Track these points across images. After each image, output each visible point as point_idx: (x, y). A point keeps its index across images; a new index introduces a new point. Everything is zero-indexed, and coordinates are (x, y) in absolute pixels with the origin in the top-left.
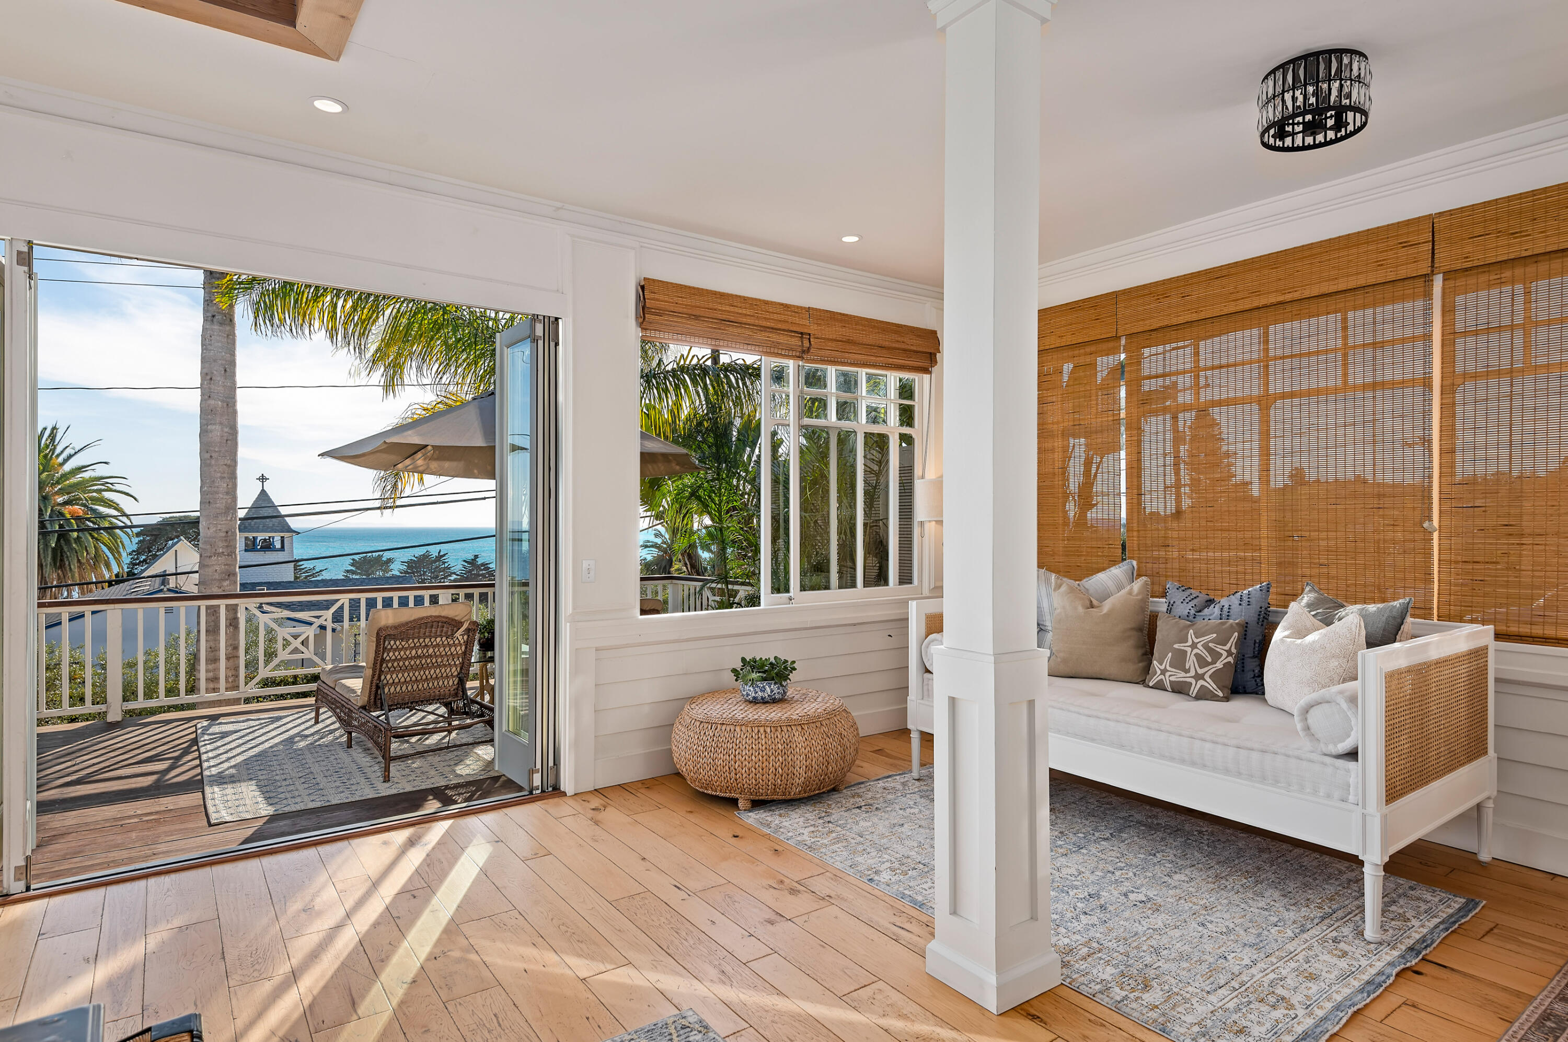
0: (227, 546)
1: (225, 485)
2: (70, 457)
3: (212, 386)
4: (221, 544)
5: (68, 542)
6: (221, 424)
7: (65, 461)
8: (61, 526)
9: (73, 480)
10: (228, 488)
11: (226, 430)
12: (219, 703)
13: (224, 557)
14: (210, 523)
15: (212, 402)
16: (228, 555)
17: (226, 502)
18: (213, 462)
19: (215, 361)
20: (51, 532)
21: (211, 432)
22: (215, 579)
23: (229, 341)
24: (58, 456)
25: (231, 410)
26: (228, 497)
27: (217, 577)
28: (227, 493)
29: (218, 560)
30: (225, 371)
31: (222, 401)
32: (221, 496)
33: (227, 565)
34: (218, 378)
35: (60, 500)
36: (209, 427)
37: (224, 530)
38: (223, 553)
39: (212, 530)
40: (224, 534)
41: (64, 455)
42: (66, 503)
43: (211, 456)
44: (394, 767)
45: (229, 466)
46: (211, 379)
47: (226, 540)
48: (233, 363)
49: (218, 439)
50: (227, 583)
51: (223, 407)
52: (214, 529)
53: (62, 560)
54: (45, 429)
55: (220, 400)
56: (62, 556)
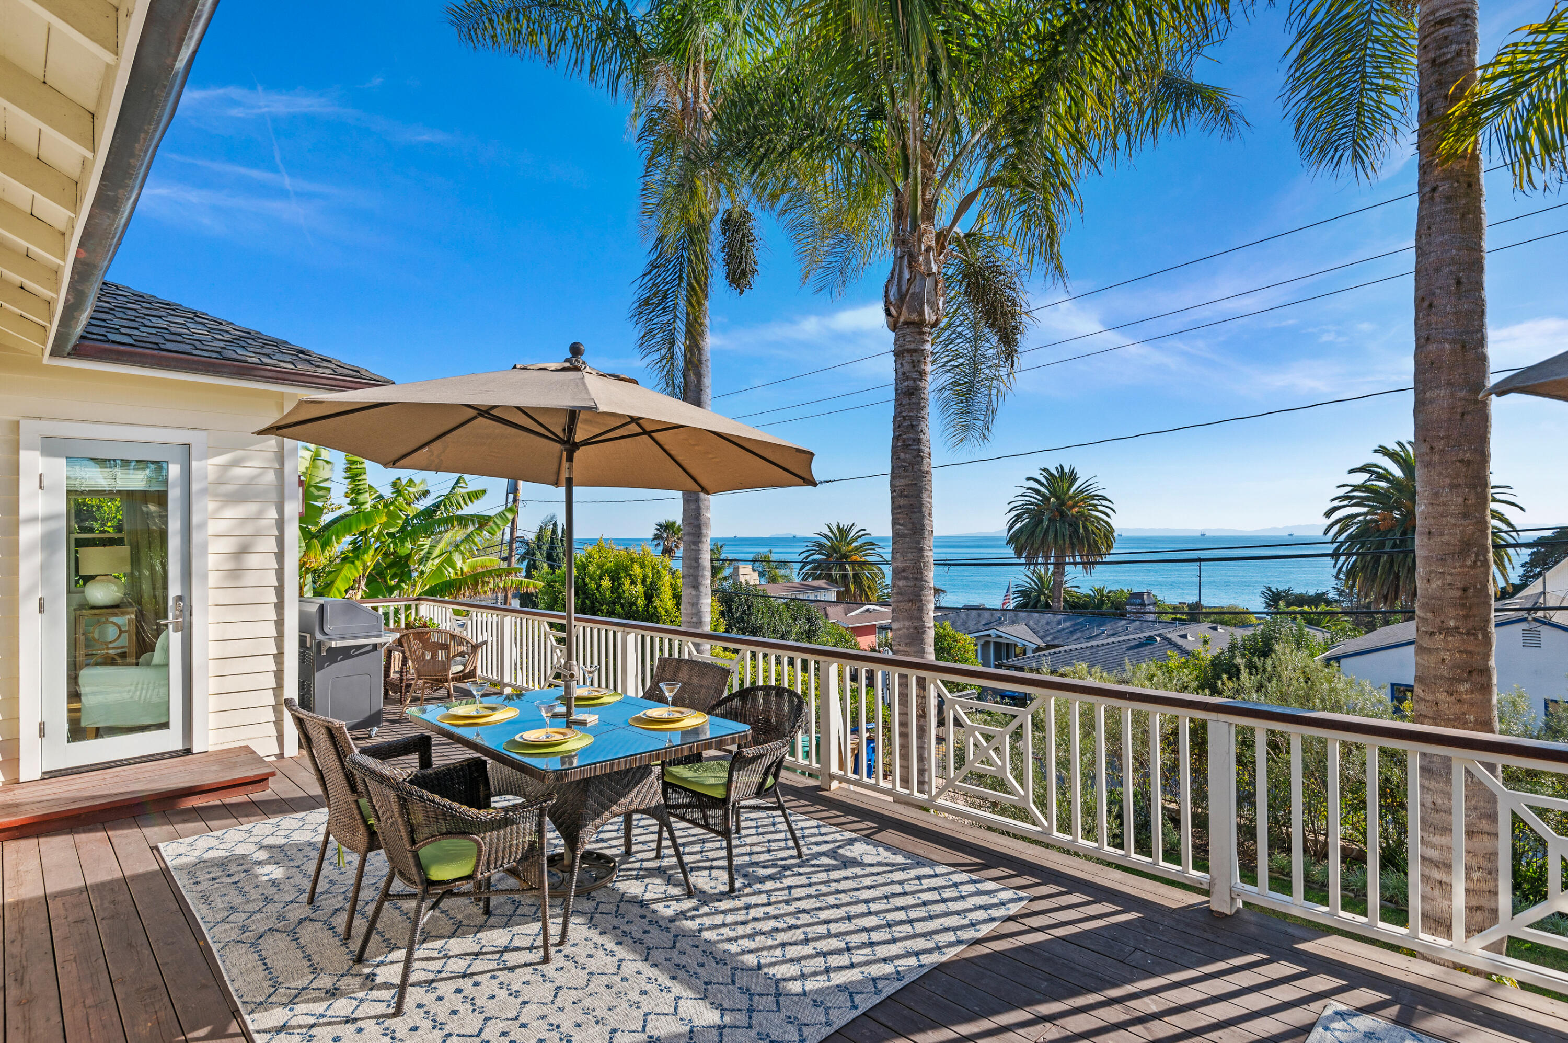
0: (1466, 617)
1: (1460, 500)
3: (1433, 319)
4: (1452, 612)
6: (1450, 384)
10: (1466, 505)
11: (1461, 394)
13: (1458, 637)
14: (1431, 572)
15: (1433, 347)
16: (1468, 634)
17: (1463, 532)
19: (1437, 270)
21: (1431, 402)
22: (1442, 677)
23: (1466, 225)
25: (1471, 355)
26: (1466, 523)
27: (1445, 673)
28: (1465, 515)
29: (1447, 642)
30: (1459, 283)
31: (1453, 342)
32: (1452, 521)
33: (1466, 652)
34: (1445, 303)
36: (1428, 394)
37: (1458, 585)
38: (1457, 628)
39: (1436, 584)
43: (1432, 448)
45: (1468, 463)
46: (1431, 306)
47: (1464, 605)
48: (1476, 266)
49: (1444, 416)
51: (1453, 352)
52: (1439, 583)
55: (1446, 340)
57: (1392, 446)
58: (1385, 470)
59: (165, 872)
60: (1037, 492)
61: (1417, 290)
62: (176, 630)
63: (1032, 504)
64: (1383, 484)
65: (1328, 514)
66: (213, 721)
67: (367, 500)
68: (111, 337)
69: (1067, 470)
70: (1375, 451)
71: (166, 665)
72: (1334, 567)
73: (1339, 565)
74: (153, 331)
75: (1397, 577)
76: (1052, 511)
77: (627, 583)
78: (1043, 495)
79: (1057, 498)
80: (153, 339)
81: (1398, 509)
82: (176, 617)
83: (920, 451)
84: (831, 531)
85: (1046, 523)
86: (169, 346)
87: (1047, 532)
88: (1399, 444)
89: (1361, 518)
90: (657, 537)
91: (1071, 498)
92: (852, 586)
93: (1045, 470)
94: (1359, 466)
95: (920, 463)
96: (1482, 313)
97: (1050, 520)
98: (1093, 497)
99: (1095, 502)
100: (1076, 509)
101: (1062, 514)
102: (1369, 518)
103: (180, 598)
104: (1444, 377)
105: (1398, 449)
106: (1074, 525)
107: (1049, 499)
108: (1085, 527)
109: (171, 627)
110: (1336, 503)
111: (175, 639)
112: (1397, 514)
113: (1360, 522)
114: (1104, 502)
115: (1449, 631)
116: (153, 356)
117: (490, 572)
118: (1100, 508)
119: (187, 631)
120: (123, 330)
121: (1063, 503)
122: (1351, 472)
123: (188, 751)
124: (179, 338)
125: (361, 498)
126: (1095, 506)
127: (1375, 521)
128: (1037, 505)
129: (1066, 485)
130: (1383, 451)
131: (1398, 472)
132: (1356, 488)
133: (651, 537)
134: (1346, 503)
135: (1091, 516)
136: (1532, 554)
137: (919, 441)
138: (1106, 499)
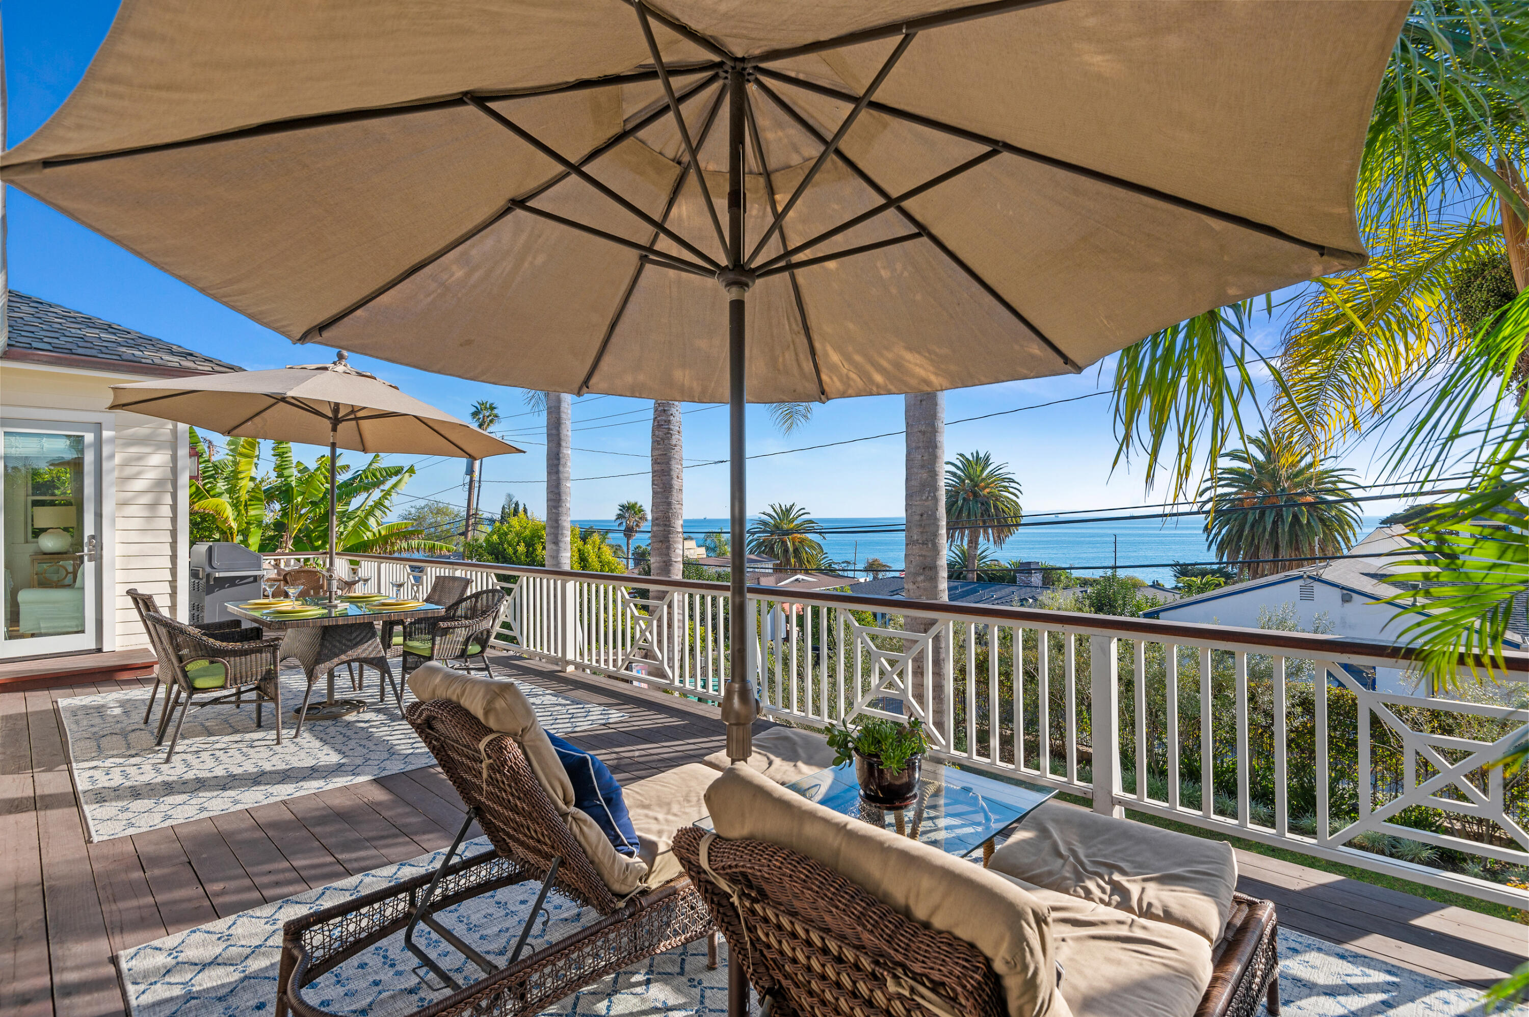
5: (1301, 527)
20: (1286, 517)
53: (1297, 543)
57: (1259, 437)
58: (1248, 454)
59: (56, 712)
60: (954, 474)
62: (90, 560)
63: (950, 485)
64: (1247, 466)
66: (119, 629)
67: (293, 473)
68: (35, 345)
69: (982, 455)
70: (1242, 438)
71: (83, 588)
73: (1209, 539)
74: (70, 340)
76: (966, 492)
77: (539, 547)
78: (959, 477)
79: (971, 480)
80: (69, 346)
82: (89, 550)
83: (669, 429)
85: (960, 502)
86: (80, 351)
87: (961, 511)
88: (1262, 431)
89: (1229, 497)
90: (619, 517)
91: (983, 480)
92: (793, 560)
93: (961, 455)
94: (1226, 451)
95: (669, 439)
97: (964, 499)
98: (1003, 480)
99: (1006, 484)
100: (988, 490)
101: (975, 494)
102: (1237, 496)
103: (93, 537)
105: (1262, 437)
106: (986, 504)
107: (963, 481)
108: (996, 507)
109: (86, 558)
110: (1208, 485)
111: (89, 567)
112: (1257, 494)
113: (1230, 500)
114: (1013, 485)
116: (66, 359)
117: (398, 534)
118: (1009, 489)
119: (98, 559)
120: (46, 340)
121: (976, 485)
123: (99, 650)
124: (89, 345)
125: (286, 473)
126: (1005, 487)
127: (1242, 500)
128: (954, 486)
129: (979, 469)
131: (1261, 457)
132: (1224, 471)
133: (614, 518)
134: (1217, 483)
135: (1001, 496)
137: (669, 422)
138: (1014, 482)
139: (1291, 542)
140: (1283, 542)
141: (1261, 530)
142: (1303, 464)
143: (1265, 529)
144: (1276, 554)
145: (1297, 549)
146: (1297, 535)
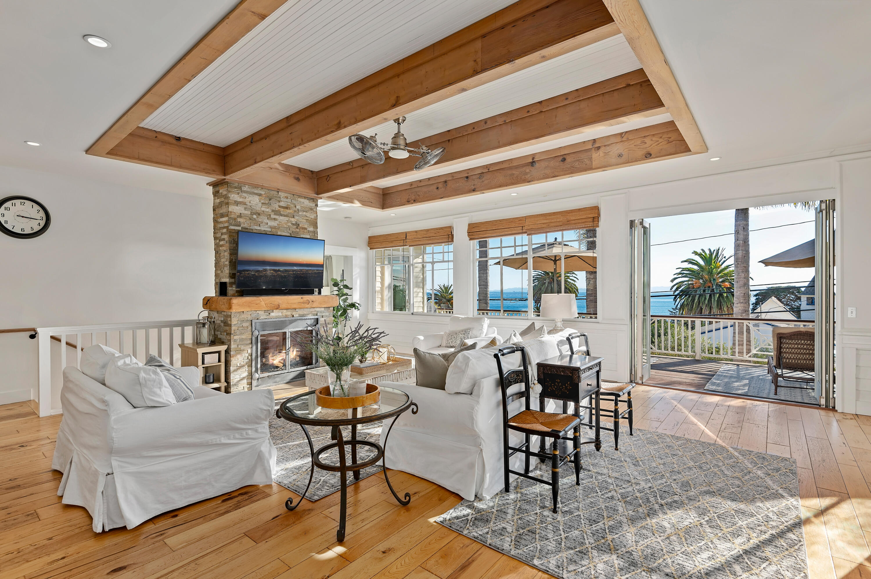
0: (745, 300)
1: (744, 275)
2: (724, 261)
3: (739, 235)
4: (742, 299)
5: (723, 297)
6: (742, 250)
7: (723, 263)
8: (720, 291)
9: (726, 272)
11: (744, 252)
12: (742, 361)
14: (738, 290)
15: (738, 242)
17: (744, 282)
18: (739, 266)
19: (740, 225)
20: (716, 293)
21: (738, 254)
24: (720, 262)
25: (746, 244)
26: (745, 280)
28: (745, 278)
29: (741, 305)
30: (744, 228)
34: (741, 232)
35: (720, 280)
36: (737, 252)
37: (743, 293)
39: (739, 293)
40: (743, 295)
41: (722, 261)
42: (723, 282)
43: (738, 264)
44: (779, 389)
45: (745, 267)
46: (738, 233)
47: (744, 297)
49: (741, 256)
50: (745, 314)
51: (743, 243)
53: (721, 306)
54: (714, 250)
55: (742, 241)
56: (720, 304)
57: (699, 251)
58: (696, 261)
61: (735, 229)
63: (540, 275)
64: (695, 267)
65: (672, 281)
70: (693, 253)
72: (675, 305)
73: (676, 304)
75: (701, 309)
79: (552, 273)
81: (702, 279)
84: (441, 289)
88: (702, 250)
89: (686, 283)
94: (685, 259)
96: (748, 235)
99: (569, 275)
102: (690, 282)
104: (741, 249)
105: (701, 252)
106: (559, 285)
110: (676, 276)
112: (701, 281)
113: (686, 284)
115: (742, 303)
118: (571, 278)
122: (682, 262)
127: (693, 284)
130: (695, 253)
131: (702, 263)
132: (684, 269)
134: (680, 276)
136: (757, 299)
139: (718, 305)
140: (714, 305)
141: (703, 299)
142: (723, 266)
143: (705, 298)
144: (710, 312)
145: (721, 309)
146: (721, 302)
